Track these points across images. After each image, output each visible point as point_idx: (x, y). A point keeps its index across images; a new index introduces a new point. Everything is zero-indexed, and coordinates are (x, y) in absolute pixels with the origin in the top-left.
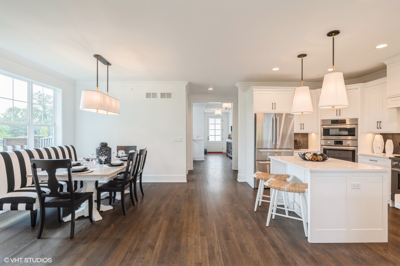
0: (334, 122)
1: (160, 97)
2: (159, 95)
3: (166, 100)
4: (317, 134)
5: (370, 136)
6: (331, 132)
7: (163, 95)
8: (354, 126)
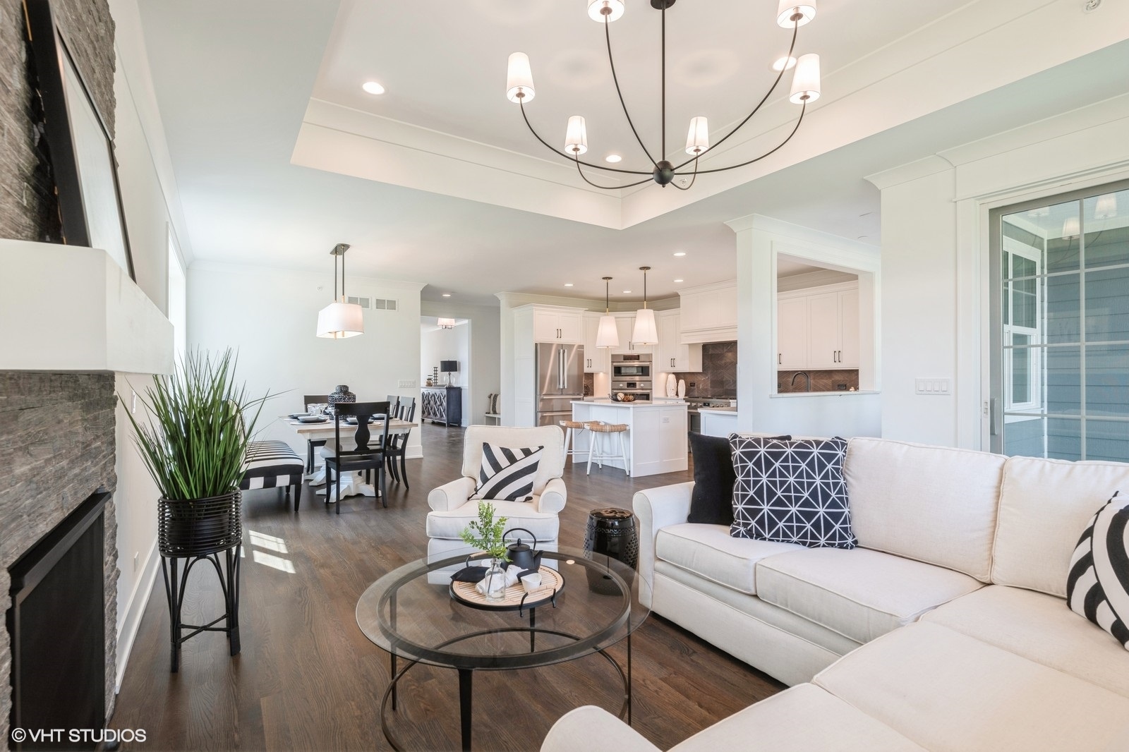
0: (627, 358)
1: (374, 306)
2: (373, 303)
3: (386, 312)
4: (606, 373)
5: (663, 376)
6: (623, 371)
7: (380, 304)
8: (648, 363)
